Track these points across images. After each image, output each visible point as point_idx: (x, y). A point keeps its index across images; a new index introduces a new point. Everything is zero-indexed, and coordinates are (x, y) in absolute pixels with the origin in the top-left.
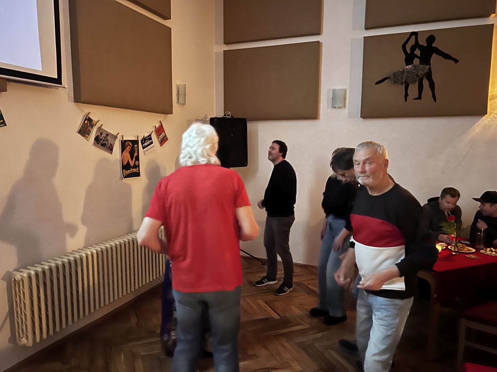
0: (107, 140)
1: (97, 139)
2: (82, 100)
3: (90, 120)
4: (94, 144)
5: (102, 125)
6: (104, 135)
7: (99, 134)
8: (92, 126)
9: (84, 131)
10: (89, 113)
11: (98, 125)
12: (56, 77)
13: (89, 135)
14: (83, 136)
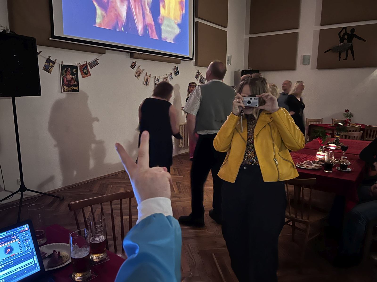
0: (203, 81)
1: (200, 80)
2: (198, 65)
3: (199, 73)
4: (199, 82)
5: (202, 75)
6: (202, 78)
7: (201, 78)
8: (199, 75)
9: (197, 77)
10: (199, 70)
11: (201, 74)
12: (192, 58)
13: (198, 78)
14: (196, 78)
